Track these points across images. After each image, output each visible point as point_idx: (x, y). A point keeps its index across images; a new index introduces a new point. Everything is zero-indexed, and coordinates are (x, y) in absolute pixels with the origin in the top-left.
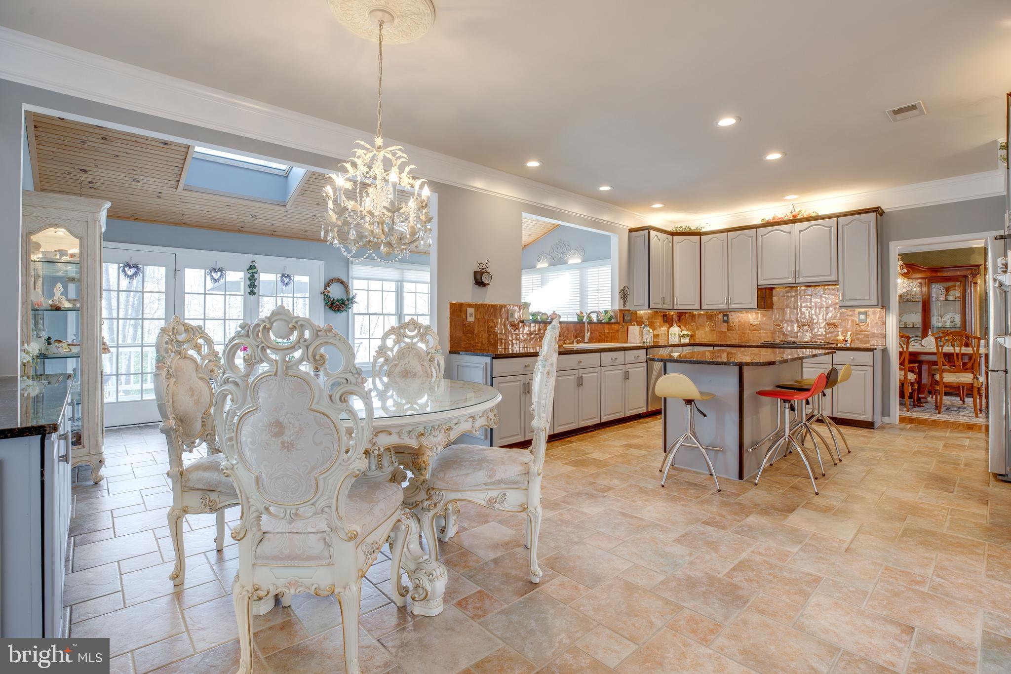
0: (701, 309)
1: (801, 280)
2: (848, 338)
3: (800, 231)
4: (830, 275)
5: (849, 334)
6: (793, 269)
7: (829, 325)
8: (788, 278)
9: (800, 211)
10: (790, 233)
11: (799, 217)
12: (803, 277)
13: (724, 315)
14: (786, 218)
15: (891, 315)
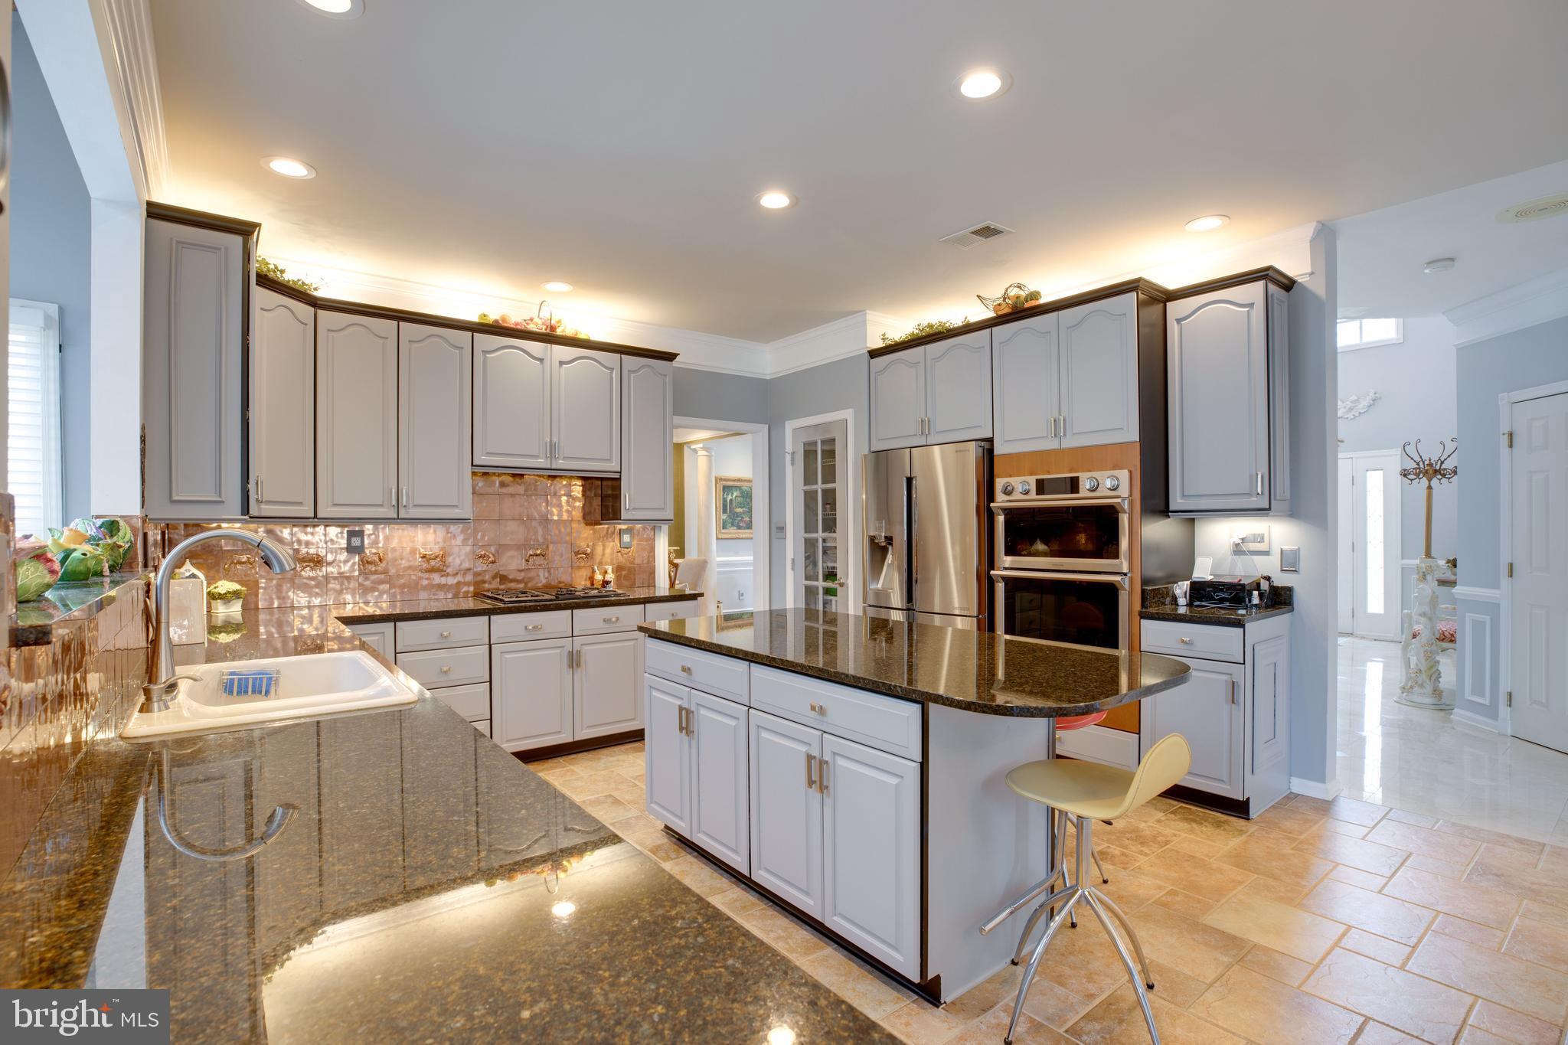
0: (315, 517)
1: (561, 463)
2: (610, 577)
3: (561, 363)
4: (609, 460)
5: (609, 569)
6: (549, 440)
7: (577, 553)
8: (537, 457)
9: (559, 322)
10: (541, 360)
11: (559, 332)
12: (564, 458)
13: (351, 534)
14: (532, 327)
15: (662, 534)
